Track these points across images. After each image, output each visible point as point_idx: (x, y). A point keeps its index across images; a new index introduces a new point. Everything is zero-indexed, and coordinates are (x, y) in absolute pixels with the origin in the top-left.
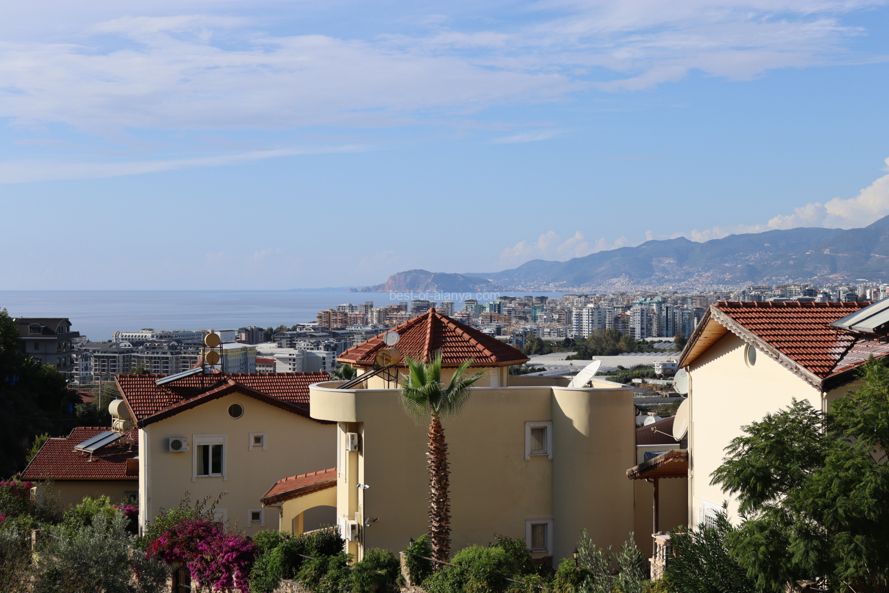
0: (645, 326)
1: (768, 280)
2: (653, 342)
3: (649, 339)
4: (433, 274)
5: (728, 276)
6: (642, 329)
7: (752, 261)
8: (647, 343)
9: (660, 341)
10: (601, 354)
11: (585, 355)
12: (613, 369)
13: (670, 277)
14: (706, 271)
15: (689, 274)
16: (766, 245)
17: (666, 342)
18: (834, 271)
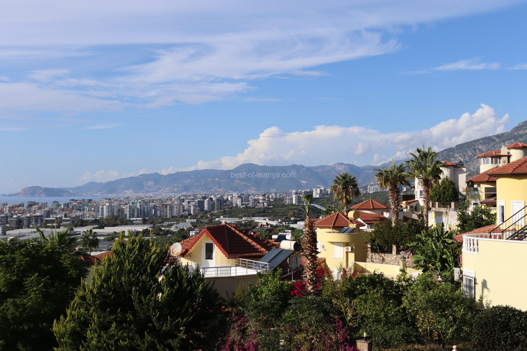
0: (131, 213)
1: (192, 191)
2: (133, 220)
3: (132, 219)
4: (43, 188)
5: (176, 190)
6: (130, 214)
7: (186, 183)
8: (131, 220)
9: (137, 220)
10: (108, 226)
11: (101, 227)
12: (111, 233)
13: (151, 190)
14: (167, 187)
15: (159, 189)
16: (192, 176)
17: (139, 220)
18: (220, 187)
